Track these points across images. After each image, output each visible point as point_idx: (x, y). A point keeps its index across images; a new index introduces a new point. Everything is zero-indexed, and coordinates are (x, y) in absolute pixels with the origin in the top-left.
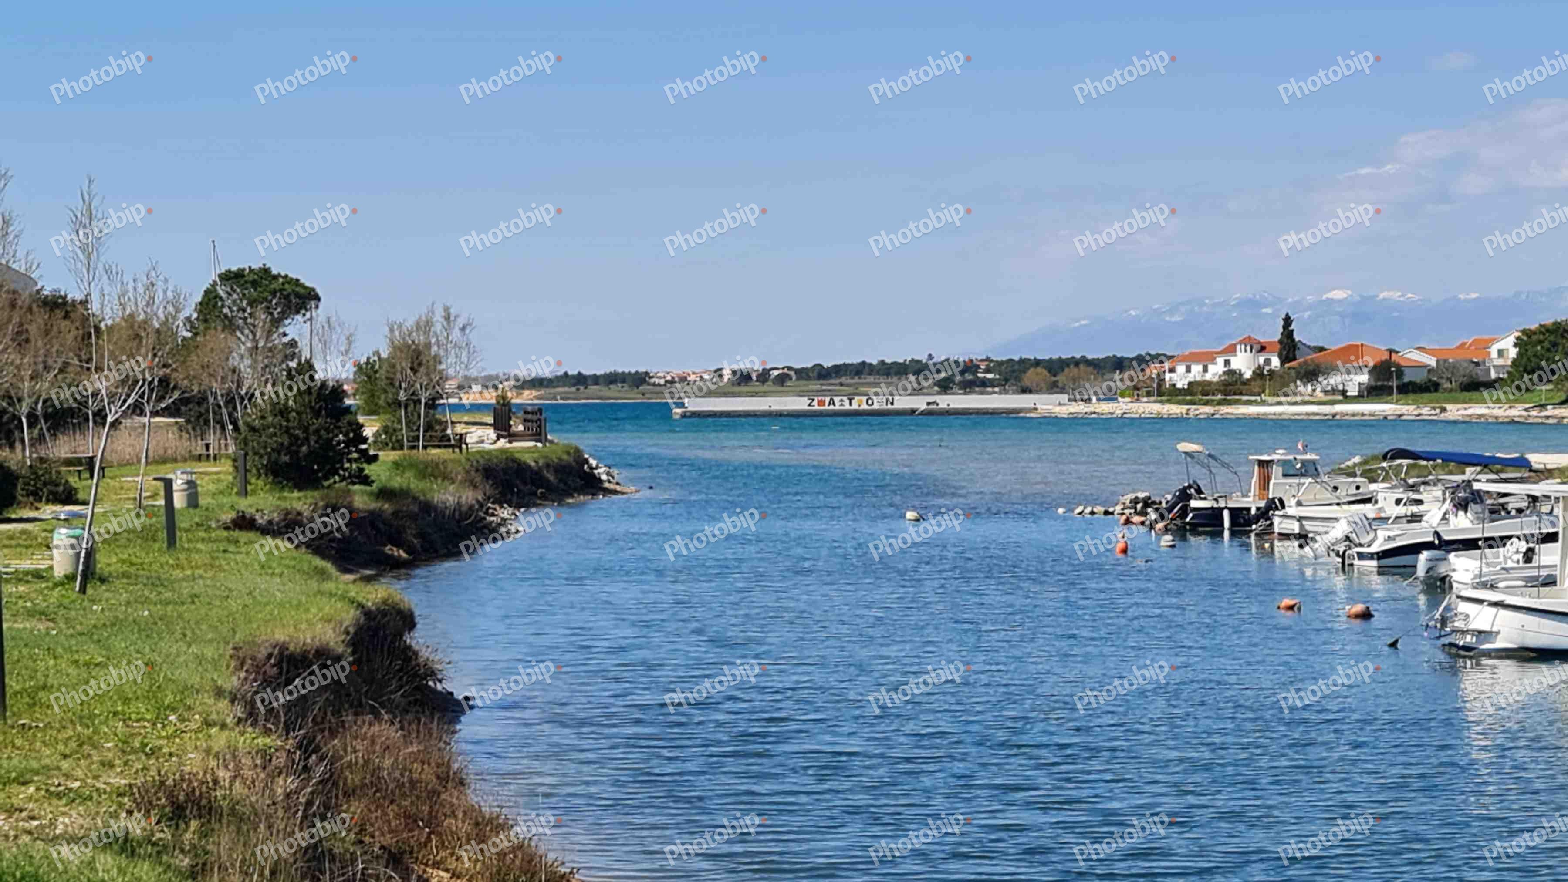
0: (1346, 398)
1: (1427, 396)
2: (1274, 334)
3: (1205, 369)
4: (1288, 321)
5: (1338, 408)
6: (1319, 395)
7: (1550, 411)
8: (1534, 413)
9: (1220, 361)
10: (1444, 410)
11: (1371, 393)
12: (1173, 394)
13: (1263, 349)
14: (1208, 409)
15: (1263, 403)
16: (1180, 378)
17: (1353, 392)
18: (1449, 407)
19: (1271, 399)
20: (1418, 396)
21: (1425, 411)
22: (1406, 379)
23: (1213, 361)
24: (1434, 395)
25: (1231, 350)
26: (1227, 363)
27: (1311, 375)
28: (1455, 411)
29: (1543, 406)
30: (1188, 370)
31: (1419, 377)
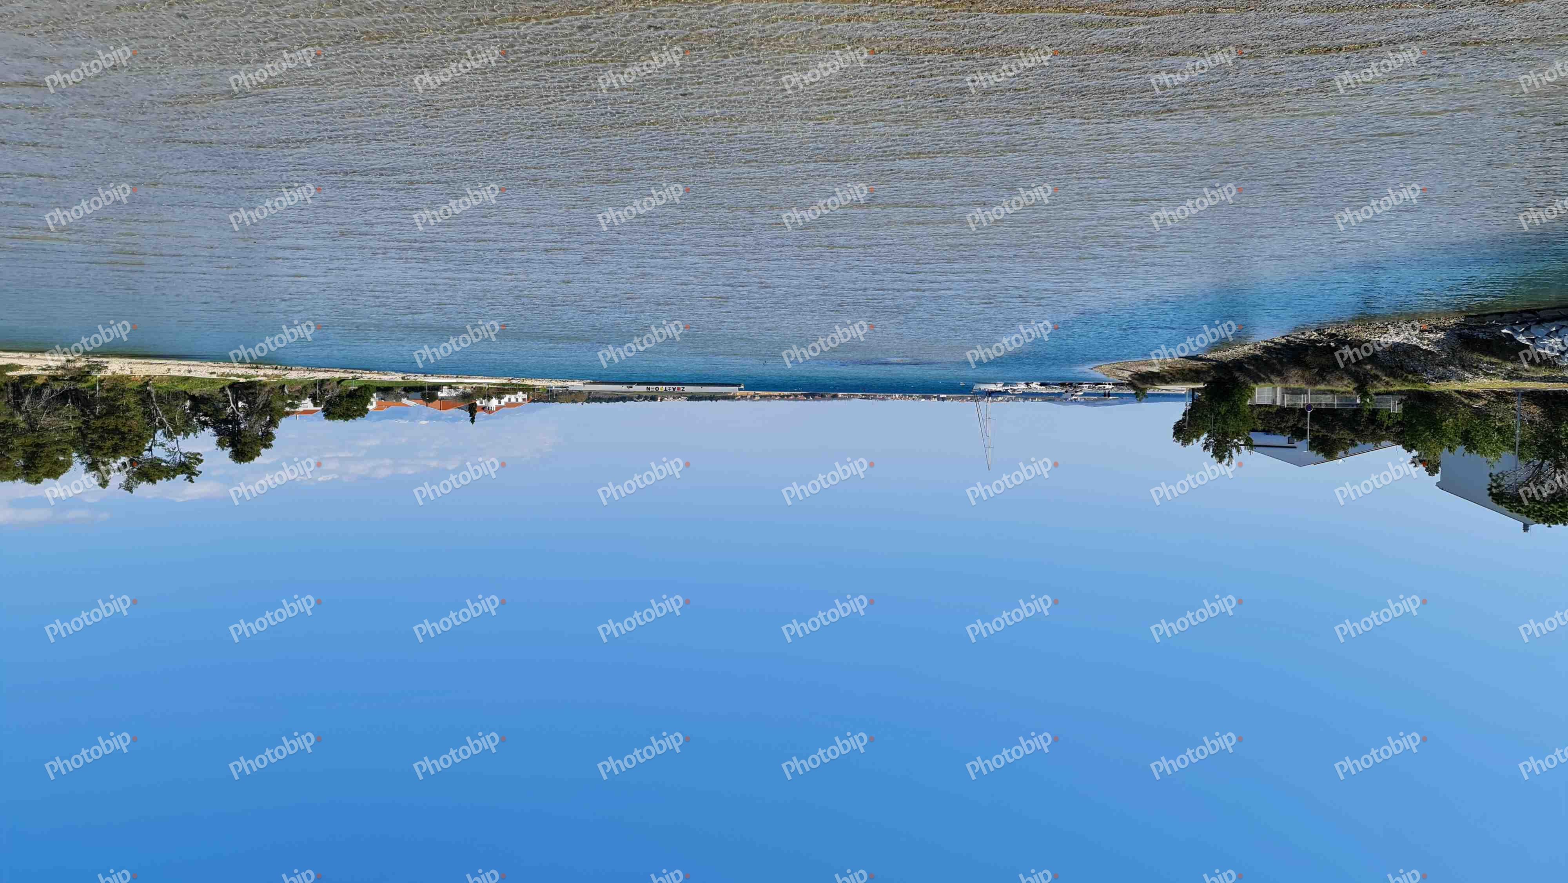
0: (450, 386)
1: (411, 385)
2: (479, 414)
3: (509, 399)
4: (473, 421)
5: (454, 381)
6: (461, 387)
7: (350, 376)
8: (359, 375)
9: (503, 403)
10: (403, 378)
11: (438, 387)
12: (526, 389)
13: (483, 408)
14: (514, 382)
15: (488, 384)
16: (521, 396)
17: (445, 388)
18: (400, 380)
19: (484, 385)
20: (415, 385)
21: (412, 378)
22: (420, 393)
23: (506, 403)
24: (408, 385)
25: (498, 408)
26: (500, 402)
27: (465, 397)
28: (397, 377)
29: (354, 378)
30: (517, 400)
31: (412, 394)
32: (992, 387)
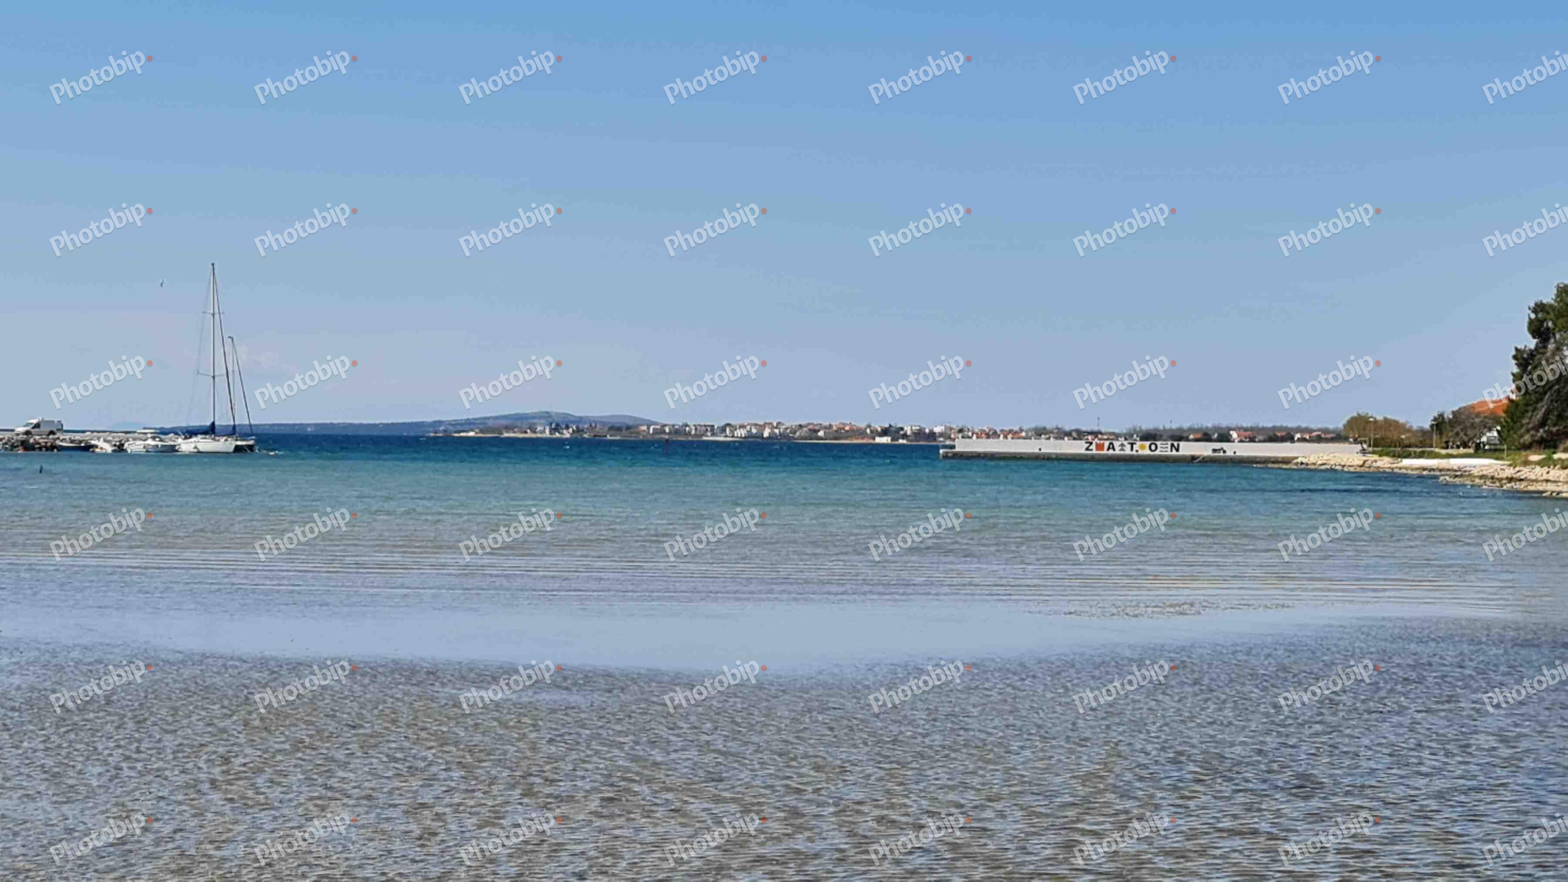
32: (205, 444)
